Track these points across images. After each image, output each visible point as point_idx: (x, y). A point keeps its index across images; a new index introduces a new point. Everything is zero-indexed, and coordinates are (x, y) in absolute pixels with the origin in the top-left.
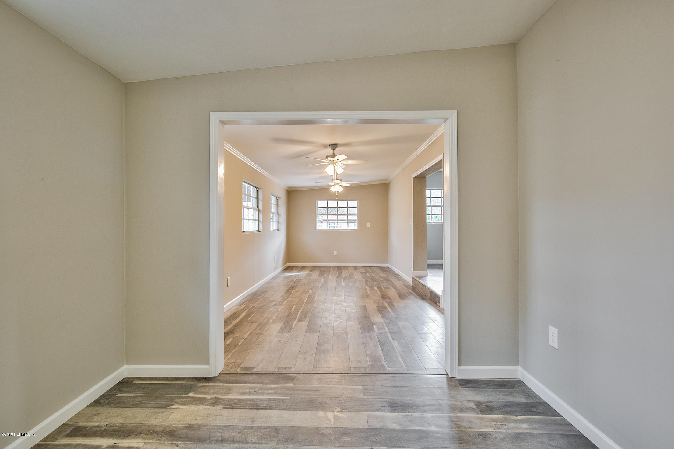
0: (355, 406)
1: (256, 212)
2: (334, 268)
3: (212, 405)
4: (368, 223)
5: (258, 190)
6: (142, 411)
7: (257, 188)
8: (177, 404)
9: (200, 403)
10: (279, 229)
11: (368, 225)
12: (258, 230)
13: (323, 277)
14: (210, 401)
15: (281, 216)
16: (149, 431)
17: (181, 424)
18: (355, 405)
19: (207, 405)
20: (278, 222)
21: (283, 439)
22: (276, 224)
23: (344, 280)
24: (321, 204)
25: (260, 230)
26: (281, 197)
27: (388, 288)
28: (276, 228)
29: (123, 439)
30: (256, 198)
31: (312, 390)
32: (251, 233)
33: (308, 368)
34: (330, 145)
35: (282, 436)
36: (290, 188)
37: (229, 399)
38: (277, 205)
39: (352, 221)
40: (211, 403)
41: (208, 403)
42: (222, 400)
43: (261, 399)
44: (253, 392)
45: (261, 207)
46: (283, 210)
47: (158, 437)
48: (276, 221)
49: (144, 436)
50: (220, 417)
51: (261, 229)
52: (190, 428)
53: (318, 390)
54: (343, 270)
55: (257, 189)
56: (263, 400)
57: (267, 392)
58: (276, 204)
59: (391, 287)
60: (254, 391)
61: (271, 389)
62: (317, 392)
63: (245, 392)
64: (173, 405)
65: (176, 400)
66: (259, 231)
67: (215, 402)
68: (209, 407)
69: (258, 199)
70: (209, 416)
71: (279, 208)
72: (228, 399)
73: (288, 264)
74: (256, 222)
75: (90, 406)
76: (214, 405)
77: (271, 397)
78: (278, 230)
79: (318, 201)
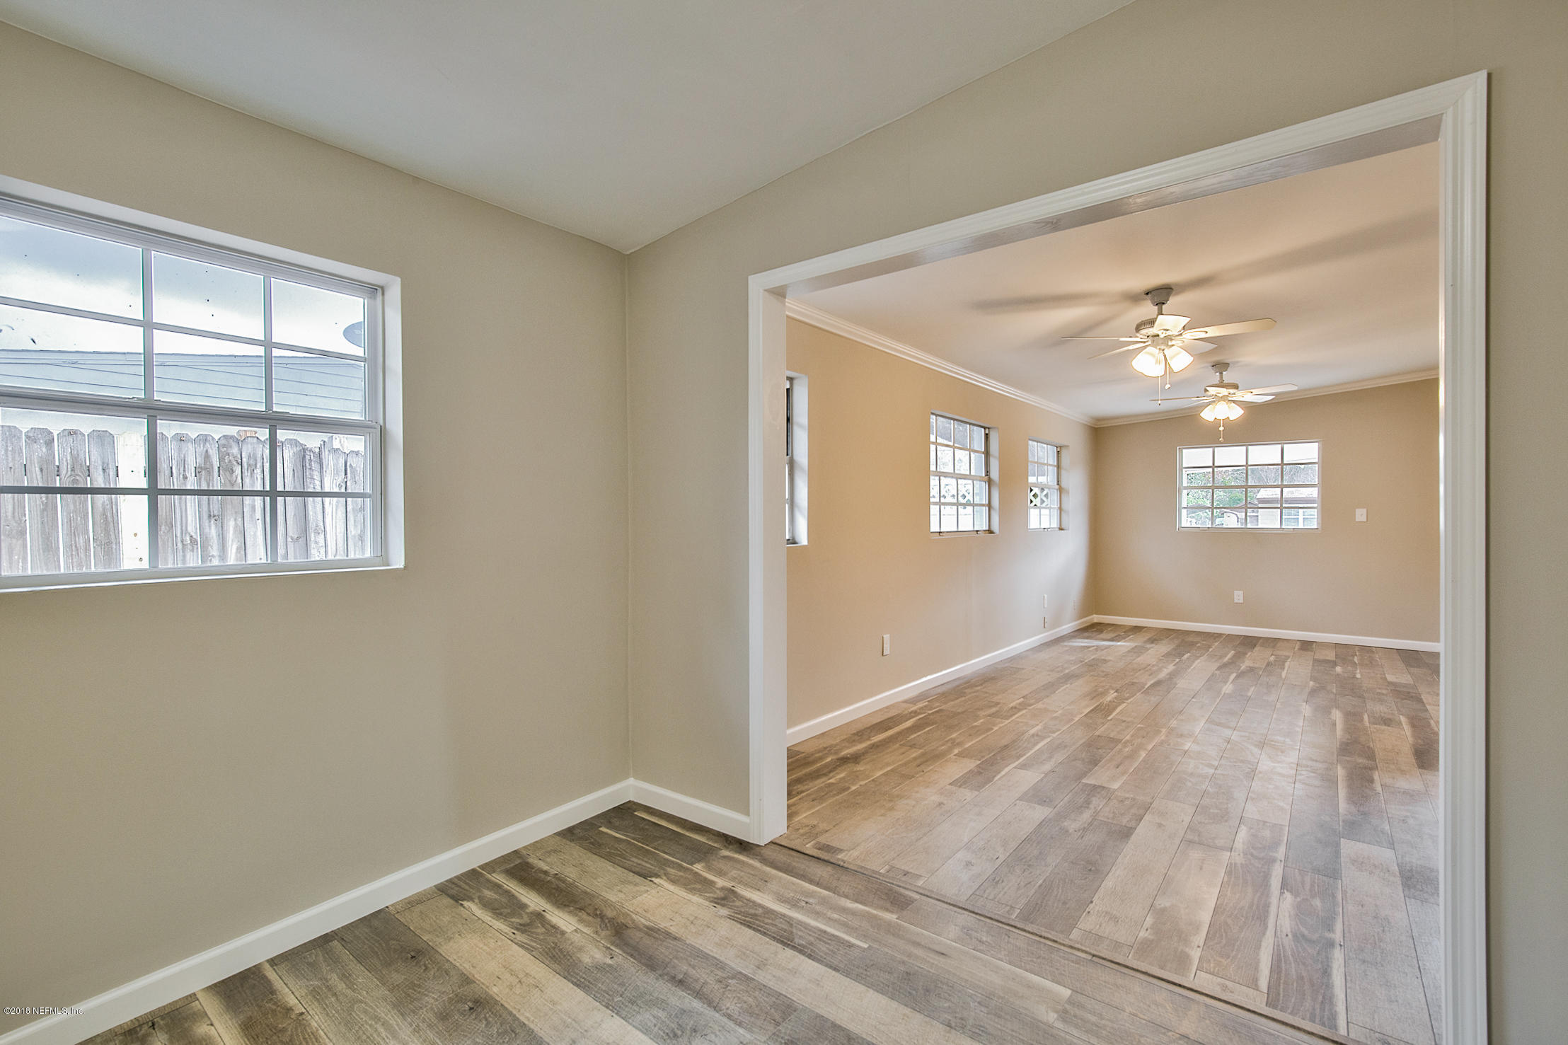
0: (1012, 1036)
1: (985, 486)
2: (1231, 638)
3: (716, 903)
4: (1357, 510)
5: (987, 432)
6: (612, 869)
7: (985, 428)
8: (665, 878)
9: (699, 890)
10: (1063, 527)
11: (1361, 515)
12: (987, 529)
14: (718, 892)
15: (1068, 493)
16: (596, 909)
17: (645, 918)
18: (1014, 1034)
19: (707, 899)
20: (1060, 509)
21: (786, 1038)
22: (1056, 513)
23: (1237, 677)
24: (1193, 457)
25: (992, 529)
26: (1068, 446)
27: (1387, 722)
28: (1055, 524)
29: (558, 907)
30: (983, 453)
31: (930, 949)
32: (965, 535)
33: (960, 891)
34: (1147, 294)
35: (789, 1027)
36: (1098, 420)
37: (751, 901)
38: (1058, 467)
39: (1297, 504)
40: (715, 896)
41: (712, 895)
42: (737, 899)
43: (809, 925)
44: (804, 904)
45: (995, 474)
46: (1076, 481)
47: (599, 927)
48: (1056, 506)
49: (585, 916)
50: (712, 931)
51: (996, 527)
52: (652, 931)
53: (943, 954)
54: (1256, 649)
55: (985, 431)
56: (810, 930)
57: (829, 913)
58: (1056, 464)
59: (1403, 719)
60: (807, 903)
61: (844, 910)
62: (941, 959)
63: (788, 898)
64: (657, 876)
65: (668, 869)
66: (990, 531)
67: (723, 899)
68: (707, 903)
69: (987, 453)
70: (695, 921)
71: (1063, 473)
72: (748, 900)
73: (1095, 616)
74: (985, 509)
75: (559, 834)
76: (718, 904)
77: (829, 930)
78: (1061, 529)
79: (1184, 451)
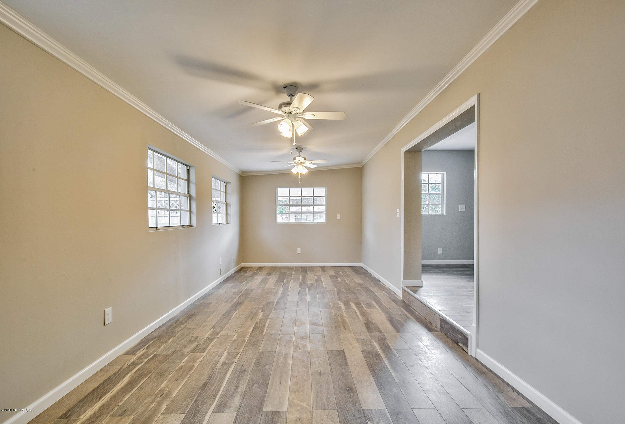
1: (187, 200)
2: (297, 268)
4: (337, 215)
5: (188, 168)
7: (187, 166)
10: (228, 222)
11: (338, 217)
12: (189, 224)
13: (283, 284)
15: (231, 206)
20: (227, 214)
22: (224, 216)
23: (309, 290)
24: (282, 192)
25: (192, 224)
26: (230, 183)
28: (224, 221)
30: (186, 180)
32: (175, 229)
34: (285, 88)
36: (243, 172)
38: (226, 193)
39: (319, 213)
45: (193, 193)
46: (234, 200)
48: (225, 212)
51: (194, 223)
54: (308, 273)
55: (187, 168)
58: (224, 191)
66: (191, 226)
69: (188, 181)
71: (228, 196)
73: (242, 264)
74: (187, 214)
78: (227, 224)
79: (278, 189)
